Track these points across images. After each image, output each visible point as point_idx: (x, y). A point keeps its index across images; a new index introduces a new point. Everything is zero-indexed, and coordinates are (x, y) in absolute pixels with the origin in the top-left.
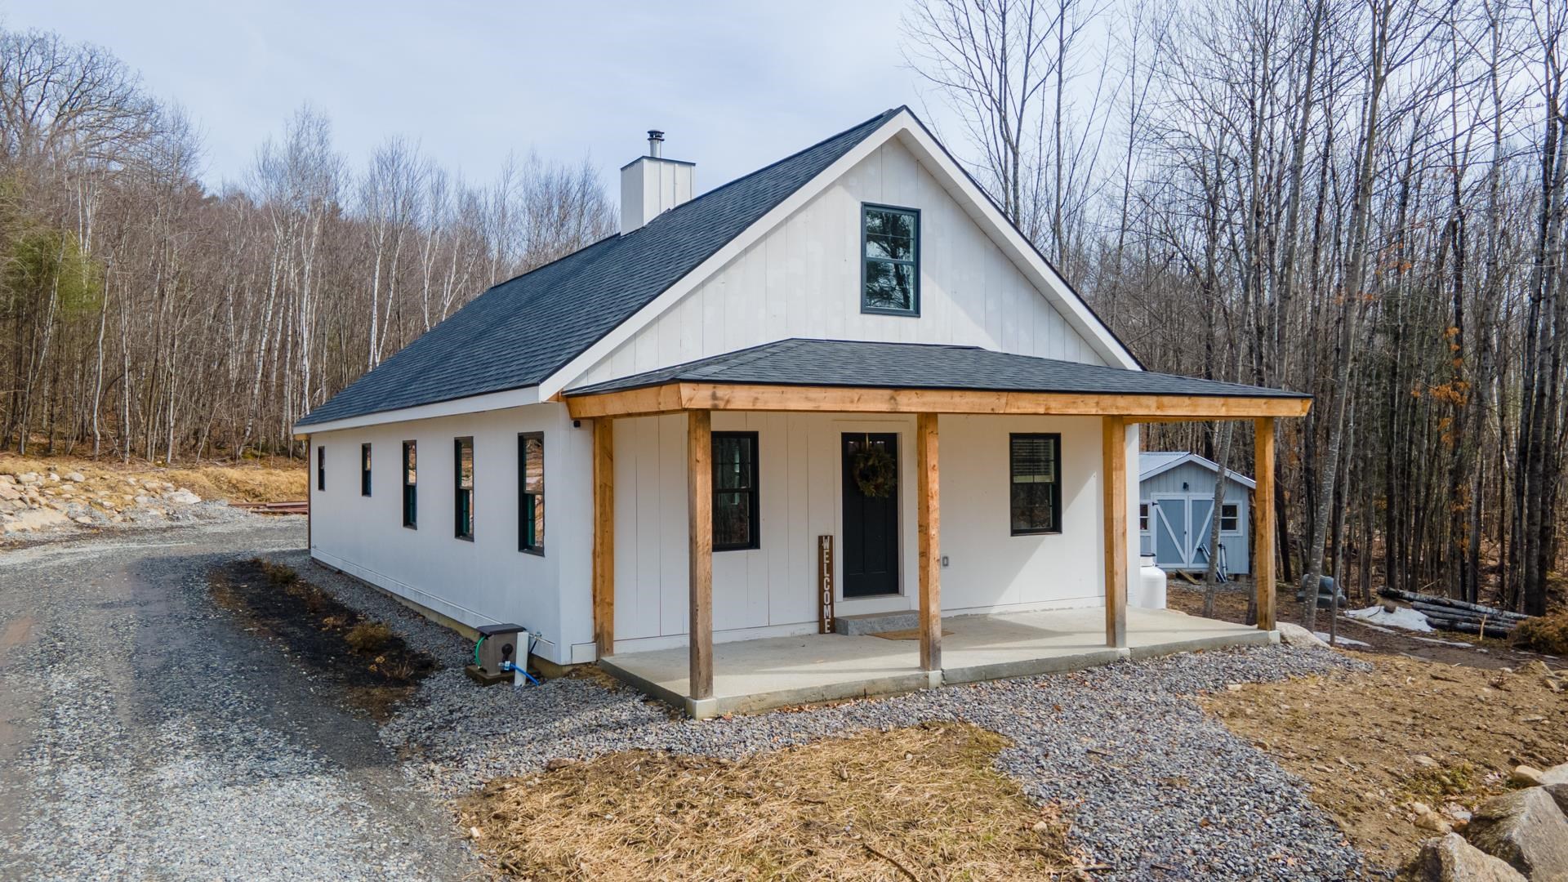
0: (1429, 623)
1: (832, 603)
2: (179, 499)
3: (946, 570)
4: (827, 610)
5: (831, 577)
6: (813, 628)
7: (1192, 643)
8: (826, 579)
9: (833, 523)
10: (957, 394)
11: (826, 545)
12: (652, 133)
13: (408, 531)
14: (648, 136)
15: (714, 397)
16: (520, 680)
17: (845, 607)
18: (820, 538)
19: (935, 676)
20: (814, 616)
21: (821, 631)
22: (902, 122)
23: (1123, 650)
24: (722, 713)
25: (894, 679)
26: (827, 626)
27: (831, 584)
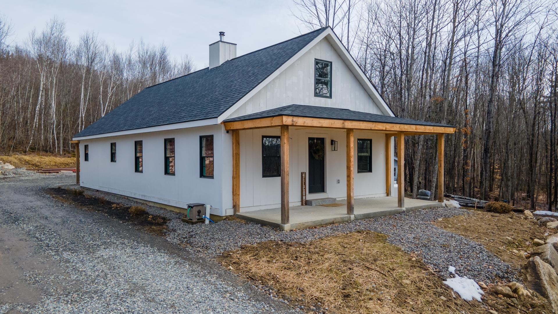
0: (460, 205)
1: (305, 195)
2: (6, 167)
3: (338, 185)
4: (304, 198)
5: (305, 186)
6: (299, 204)
7: (422, 206)
8: (304, 187)
9: (306, 169)
10: (361, 122)
11: (304, 175)
12: (221, 33)
13: (138, 174)
14: (219, 34)
15: (293, 121)
16: (207, 222)
17: (310, 197)
18: (302, 173)
19: (352, 217)
20: (300, 200)
21: (302, 205)
22: (328, 31)
23: (404, 209)
24: (292, 229)
25: (341, 218)
26: (304, 203)
27: (305, 189)
